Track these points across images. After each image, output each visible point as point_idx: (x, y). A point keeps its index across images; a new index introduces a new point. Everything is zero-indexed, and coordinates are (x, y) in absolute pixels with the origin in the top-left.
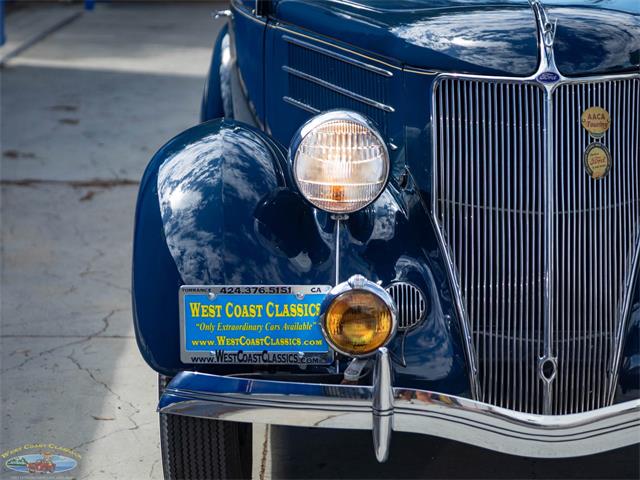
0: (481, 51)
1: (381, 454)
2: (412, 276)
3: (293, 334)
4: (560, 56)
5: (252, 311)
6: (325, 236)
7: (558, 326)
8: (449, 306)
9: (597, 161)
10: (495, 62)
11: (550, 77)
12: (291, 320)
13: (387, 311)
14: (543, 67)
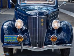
0: (33, 14)
1: (22, 51)
2: (26, 35)
3: (14, 40)
4: (39, 15)
5: (11, 38)
6: (18, 31)
7: (38, 39)
8: (29, 38)
9: (42, 24)
10: (34, 15)
11: (38, 16)
12: (14, 39)
13: (23, 38)
14: (37, 15)
